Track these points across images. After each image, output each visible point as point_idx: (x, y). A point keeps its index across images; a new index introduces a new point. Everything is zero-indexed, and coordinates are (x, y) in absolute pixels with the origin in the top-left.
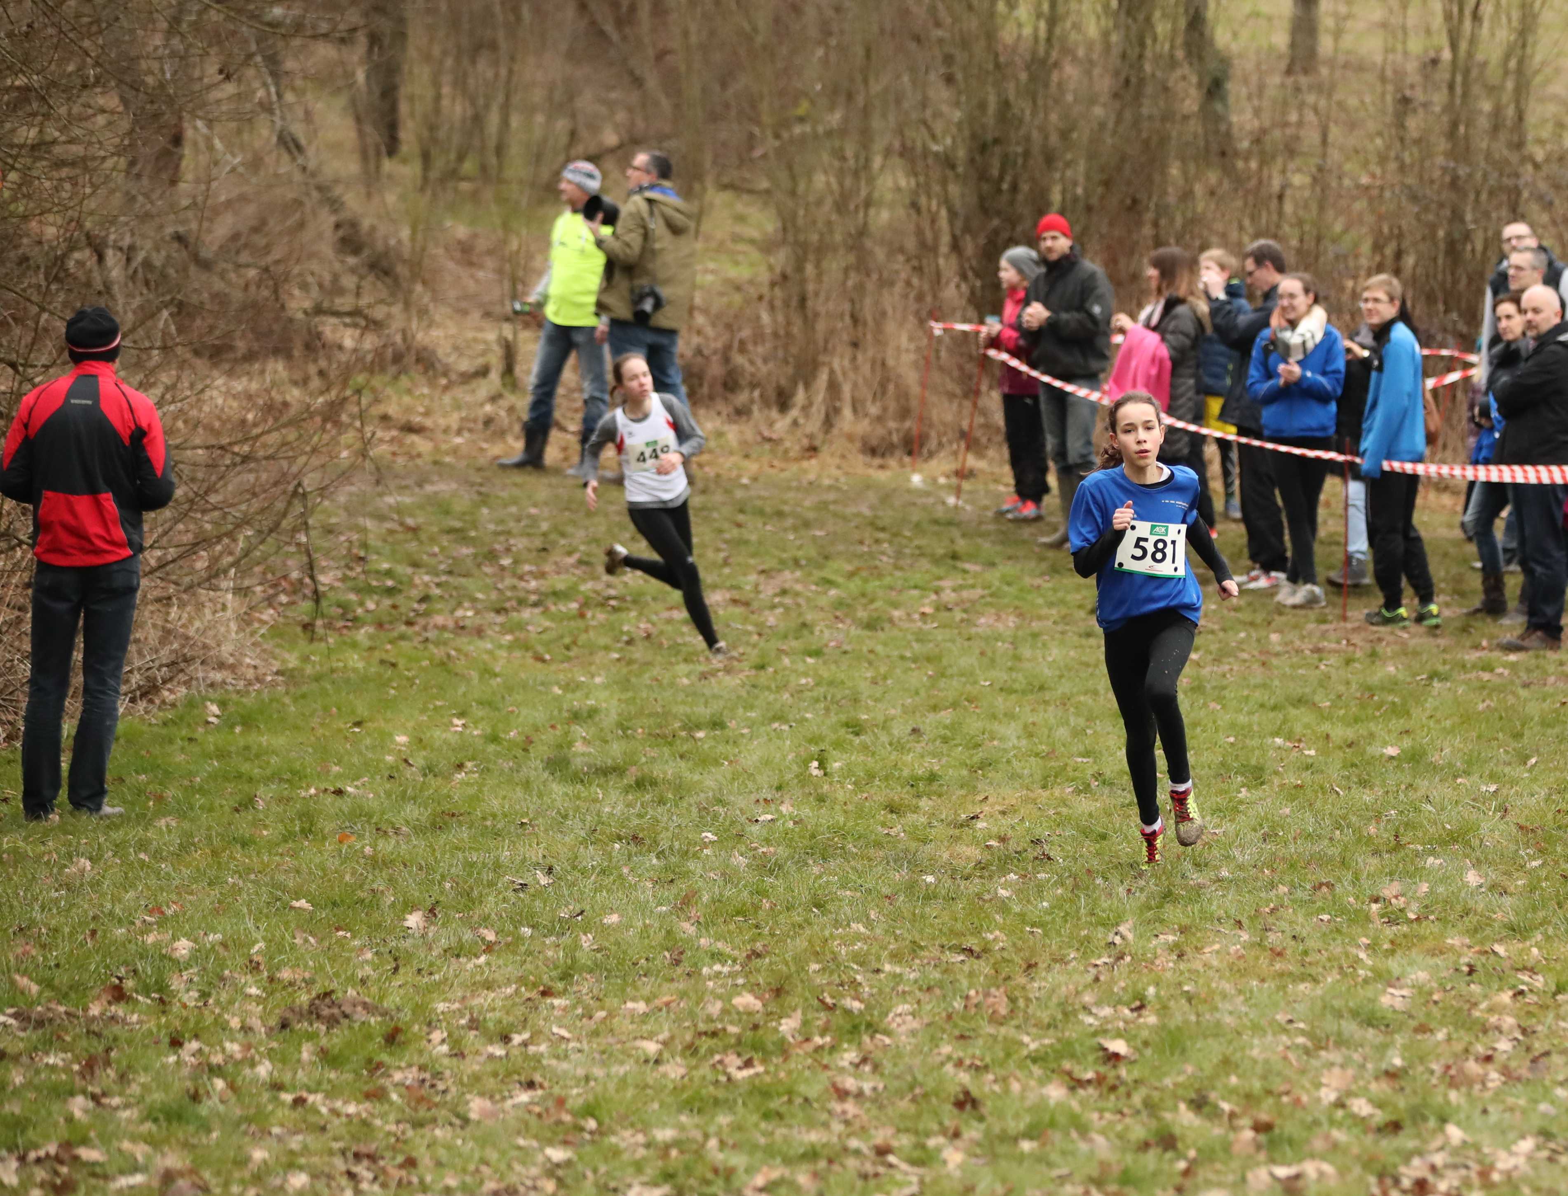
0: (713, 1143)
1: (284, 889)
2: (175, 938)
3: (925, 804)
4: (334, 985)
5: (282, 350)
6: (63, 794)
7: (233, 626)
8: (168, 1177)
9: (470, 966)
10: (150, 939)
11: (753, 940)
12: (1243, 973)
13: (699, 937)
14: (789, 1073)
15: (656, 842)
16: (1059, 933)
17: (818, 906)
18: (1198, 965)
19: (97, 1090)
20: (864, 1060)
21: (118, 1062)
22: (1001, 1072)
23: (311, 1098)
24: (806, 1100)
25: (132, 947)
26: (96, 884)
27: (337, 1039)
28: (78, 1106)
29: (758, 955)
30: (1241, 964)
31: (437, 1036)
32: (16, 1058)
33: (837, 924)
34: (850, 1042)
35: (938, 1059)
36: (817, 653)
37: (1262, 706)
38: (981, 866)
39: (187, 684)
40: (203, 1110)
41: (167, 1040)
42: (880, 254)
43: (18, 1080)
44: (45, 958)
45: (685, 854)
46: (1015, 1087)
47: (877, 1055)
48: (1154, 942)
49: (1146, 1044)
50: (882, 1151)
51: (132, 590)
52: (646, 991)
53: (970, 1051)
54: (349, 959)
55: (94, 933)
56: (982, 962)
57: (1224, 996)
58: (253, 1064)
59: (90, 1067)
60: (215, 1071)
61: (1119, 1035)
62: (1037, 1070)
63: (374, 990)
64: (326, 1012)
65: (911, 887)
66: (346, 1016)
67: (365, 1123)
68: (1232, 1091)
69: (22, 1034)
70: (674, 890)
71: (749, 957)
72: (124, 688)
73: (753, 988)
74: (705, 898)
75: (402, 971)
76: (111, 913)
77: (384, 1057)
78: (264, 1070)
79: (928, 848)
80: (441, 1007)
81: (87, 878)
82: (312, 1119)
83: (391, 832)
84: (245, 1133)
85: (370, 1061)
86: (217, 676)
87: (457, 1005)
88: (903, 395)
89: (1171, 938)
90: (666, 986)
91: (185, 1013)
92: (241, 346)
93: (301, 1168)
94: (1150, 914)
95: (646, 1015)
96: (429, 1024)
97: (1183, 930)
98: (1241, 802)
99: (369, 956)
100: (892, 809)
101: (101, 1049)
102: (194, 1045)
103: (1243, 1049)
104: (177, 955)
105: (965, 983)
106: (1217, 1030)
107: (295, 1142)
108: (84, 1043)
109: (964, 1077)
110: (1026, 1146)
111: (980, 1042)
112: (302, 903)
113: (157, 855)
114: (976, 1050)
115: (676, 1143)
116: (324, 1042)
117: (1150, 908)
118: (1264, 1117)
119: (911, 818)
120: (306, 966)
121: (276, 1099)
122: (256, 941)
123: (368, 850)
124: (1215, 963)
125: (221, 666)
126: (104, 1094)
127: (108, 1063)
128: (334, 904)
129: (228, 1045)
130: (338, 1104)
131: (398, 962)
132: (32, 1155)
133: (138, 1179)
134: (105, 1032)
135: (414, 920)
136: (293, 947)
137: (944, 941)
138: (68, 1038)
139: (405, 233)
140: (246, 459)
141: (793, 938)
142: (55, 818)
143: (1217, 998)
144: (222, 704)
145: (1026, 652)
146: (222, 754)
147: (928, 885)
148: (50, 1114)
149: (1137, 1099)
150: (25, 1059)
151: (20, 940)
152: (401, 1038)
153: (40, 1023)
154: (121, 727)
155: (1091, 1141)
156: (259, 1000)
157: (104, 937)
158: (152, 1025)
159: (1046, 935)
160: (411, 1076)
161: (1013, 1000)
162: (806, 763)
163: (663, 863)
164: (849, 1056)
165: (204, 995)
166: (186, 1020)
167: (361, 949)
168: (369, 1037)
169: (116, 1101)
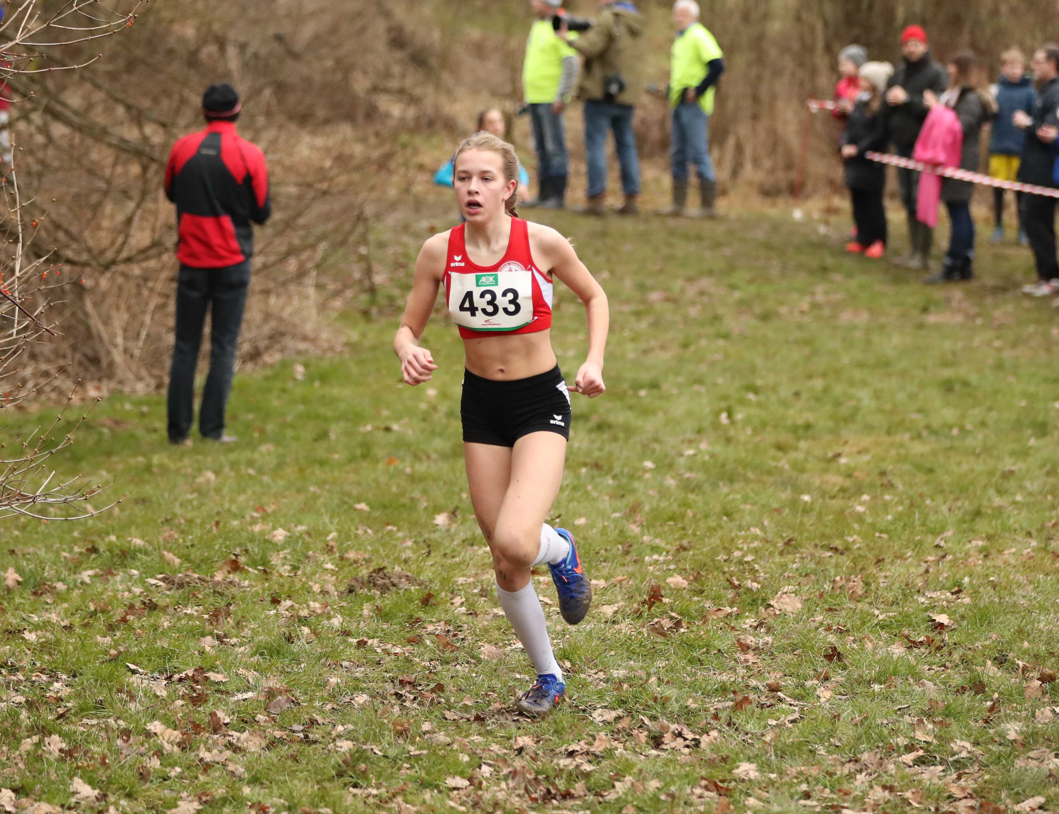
0: (653, 679)
1: (350, 495)
2: (274, 528)
3: (803, 445)
4: (385, 564)
5: (350, 117)
6: (195, 427)
7: (314, 311)
8: (271, 694)
9: (481, 552)
10: (257, 528)
11: (681, 538)
12: (1032, 569)
13: (643, 534)
14: (708, 631)
15: (611, 469)
16: (900, 539)
17: (728, 515)
18: (999, 563)
19: (221, 633)
20: (761, 624)
21: (235, 613)
22: (858, 635)
23: (370, 642)
24: (719, 651)
25: (244, 534)
26: (218, 490)
27: (388, 601)
28: (208, 643)
29: (685, 549)
30: (1031, 563)
31: (458, 600)
32: (164, 609)
33: (740, 528)
34: (750, 611)
35: (813, 625)
36: (726, 336)
37: (1046, 380)
38: (843, 490)
39: (282, 351)
40: (295, 648)
41: (269, 599)
42: (773, 53)
43: (166, 624)
44: (184, 541)
45: (632, 477)
46: (869, 646)
47: (770, 621)
48: (969, 546)
49: (963, 617)
50: (774, 689)
51: (243, 284)
52: (605, 572)
53: (836, 619)
54: (395, 546)
55: (217, 523)
56: (844, 558)
57: (1019, 585)
58: (329, 618)
59: (215, 616)
60: (303, 621)
61: (943, 611)
62: (884, 635)
63: (414, 567)
64: (380, 582)
65: (794, 503)
66: (394, 585)
67: (408, 660)
68: (1025, 652)
69: (168, 593)
70: (624, 502)
71: (678, 550)
72: (238, 353)
73: (681, 571)
74: (647, 508)
75: (433, 554)
76: (229, 510)
77: (421, 614)
78: (336, 621)
79: (805, 476)
80: (461, 580)
81: (212, 485)
82: (370, 656)
83: (424, 457)
84: (324, 665)
85: (411, 617)
86: (302, 346)
87: (471, 580)
88: (789, 153)
89: (980, 543)
90: (619, 569)
91: (281, 580)
92: (321, 113)
93: (362, 690)
94: (965, 526)
95: (605, 589)
96: (452, 592)
97: (989, 538)
98: (1030, 448)
99: (409, 543)
100: (780, 447)
101: (223, 604)
102: (288, 603)
103: (1033, 622)
104: (275, 540)
105: (833, 572)
106: (1014, 609)
107: (359, 673)
108: (211, 600)
109: (832, 638)
110: (877, 687)
111: (844, 613)
112: (362, 506)
113: (261, 471)
114: (840, 619)
115: (627, 679)
116: (378, 602)
117: (964, 522)
118: (1048, 671)
119: (793, 455)
120: (366, 550)
121: (345, 641)
122: (330, 532)
123: (408, 470)
124: (1013, 561)
125: (305, 338)
126: (226, 636)
127: (228, 614)
128: (385, 507)
129: (311, 603)
130: (389, 646)
131: (430, 548)
132: (176, 676)
133: (250, 695)
134: (226, 592)
135: (441, 519)
136: (356, 536)
137: (817, 542)
138: (200, 596)
139: (436, 35)
140: (325, 193)
141: (709, 537)
142: (189, 443)
143: (1014, 586)
144: (306, 366)
145: (876, 338)
146: (305, 401)
147: (806, 503)
148: (188, 649)
149: (956, 656)
150: (171, 610)
151: (166, 528)
152: (432, 601)
153: (181, 586)
154: (236, 380)
155: (923, 684)
156: (333, 573)
157: (224, 526)
158: (258, 588)
159: (890, 539)
160: (440, 628)
161: (867, 584)
162: (717, 414)
163: (616, 483)
164: (750, 621)
165: (295, 568)
166: (282, 585)
167: (403, 540)
168: (410, 600)
169: (234, 640)
